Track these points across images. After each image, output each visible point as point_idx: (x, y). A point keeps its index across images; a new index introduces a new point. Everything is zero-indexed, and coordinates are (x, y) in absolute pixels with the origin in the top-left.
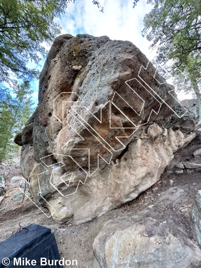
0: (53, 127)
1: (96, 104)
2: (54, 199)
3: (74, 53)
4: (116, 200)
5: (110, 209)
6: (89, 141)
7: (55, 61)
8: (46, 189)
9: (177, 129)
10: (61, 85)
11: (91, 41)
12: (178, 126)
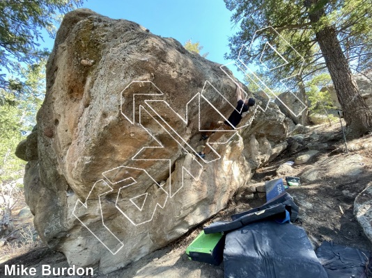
0: (61, 140)
1: (105, 115)
2: (71, 240)
3: (82, 42)
4: (157, 237)
5: (151, 250)
6: (106, 159)
7: (63, 48)
8: (57, 226)
9: (262, 136)
10: (69, 82)
11: (106, 28)
12: (263, 132)
